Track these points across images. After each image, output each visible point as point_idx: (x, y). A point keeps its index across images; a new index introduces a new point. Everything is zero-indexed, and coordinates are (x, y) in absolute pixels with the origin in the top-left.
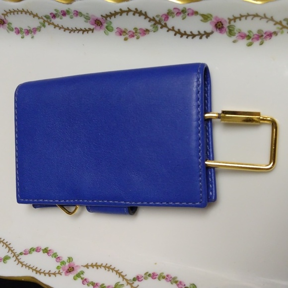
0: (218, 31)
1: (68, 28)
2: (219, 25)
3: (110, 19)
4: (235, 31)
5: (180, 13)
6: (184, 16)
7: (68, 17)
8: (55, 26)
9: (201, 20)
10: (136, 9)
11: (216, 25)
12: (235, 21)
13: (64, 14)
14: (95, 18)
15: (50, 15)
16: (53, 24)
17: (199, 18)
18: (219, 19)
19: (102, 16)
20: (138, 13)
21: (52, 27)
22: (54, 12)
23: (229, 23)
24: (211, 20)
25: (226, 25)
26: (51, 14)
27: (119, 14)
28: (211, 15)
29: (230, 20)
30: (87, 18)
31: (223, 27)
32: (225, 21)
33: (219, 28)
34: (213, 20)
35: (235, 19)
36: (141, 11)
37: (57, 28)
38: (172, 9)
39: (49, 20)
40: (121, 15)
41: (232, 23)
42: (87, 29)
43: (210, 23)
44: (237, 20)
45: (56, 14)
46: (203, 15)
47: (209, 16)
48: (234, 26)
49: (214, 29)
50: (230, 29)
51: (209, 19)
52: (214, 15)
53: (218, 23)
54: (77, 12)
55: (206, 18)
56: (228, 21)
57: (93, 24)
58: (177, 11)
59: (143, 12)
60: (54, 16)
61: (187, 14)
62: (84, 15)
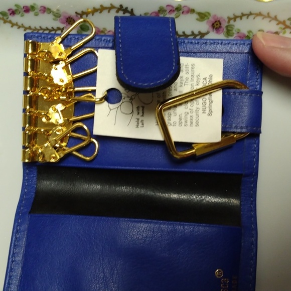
0: (215, 31)
1: (30, 27)
2: (217, 25)
3: (87, 16)
4: (234, 31)
5: (174, 11)
6: (178, 15)
7: (31, 14)
8: (13, 25)
9: (197, 19)
10: (121, 6)
11: (213, 24)
12: (235, 21)
13: (27, 10)
14: (67, 16)
15: (7, 12)
16: (10, 22)
17: (195, 16)
18: (218, 18)
19: (76, 13)
20: (123, 10)
21: (9, 25)
22: (14, 8)
23: (229, 22)
24: (209, 18)
25: (224, 25)
26: (9, 10)
27: (99, 11)
28: (209, 14)
29: (230, 19)
30: (57, 15)
31: (220, 27)
32: (224, 20)
33: (216, 28)
34: (211, 18)
35: (235, 18)
36: (127, 8)
37: (15, 27)
38: (164, 6)
39: (5, 18)
40: (101, 12)
41: (232, 22)
42: (55, 28)
43: (207, 22)
44: (238, 20)
45: (16, 10)
46: (199, 14)
47: (207, 15)
48: (234, 26)
49: (211, 29)
50: (229, 28)
51: (206, 18)
52: (212, 13)
53: (216, 22)
54: (45, 8)
55: (202, 16)
56: (227, 20)
57: (63, 23)
58: (170, 8)
59: (129, 9)
60: (13, 13)
61: (181, 12)
62: (53, 12)
